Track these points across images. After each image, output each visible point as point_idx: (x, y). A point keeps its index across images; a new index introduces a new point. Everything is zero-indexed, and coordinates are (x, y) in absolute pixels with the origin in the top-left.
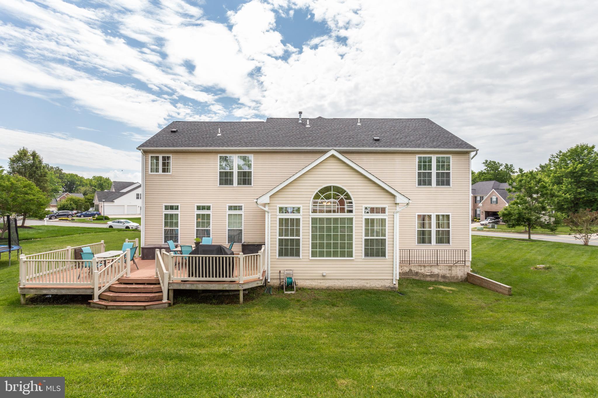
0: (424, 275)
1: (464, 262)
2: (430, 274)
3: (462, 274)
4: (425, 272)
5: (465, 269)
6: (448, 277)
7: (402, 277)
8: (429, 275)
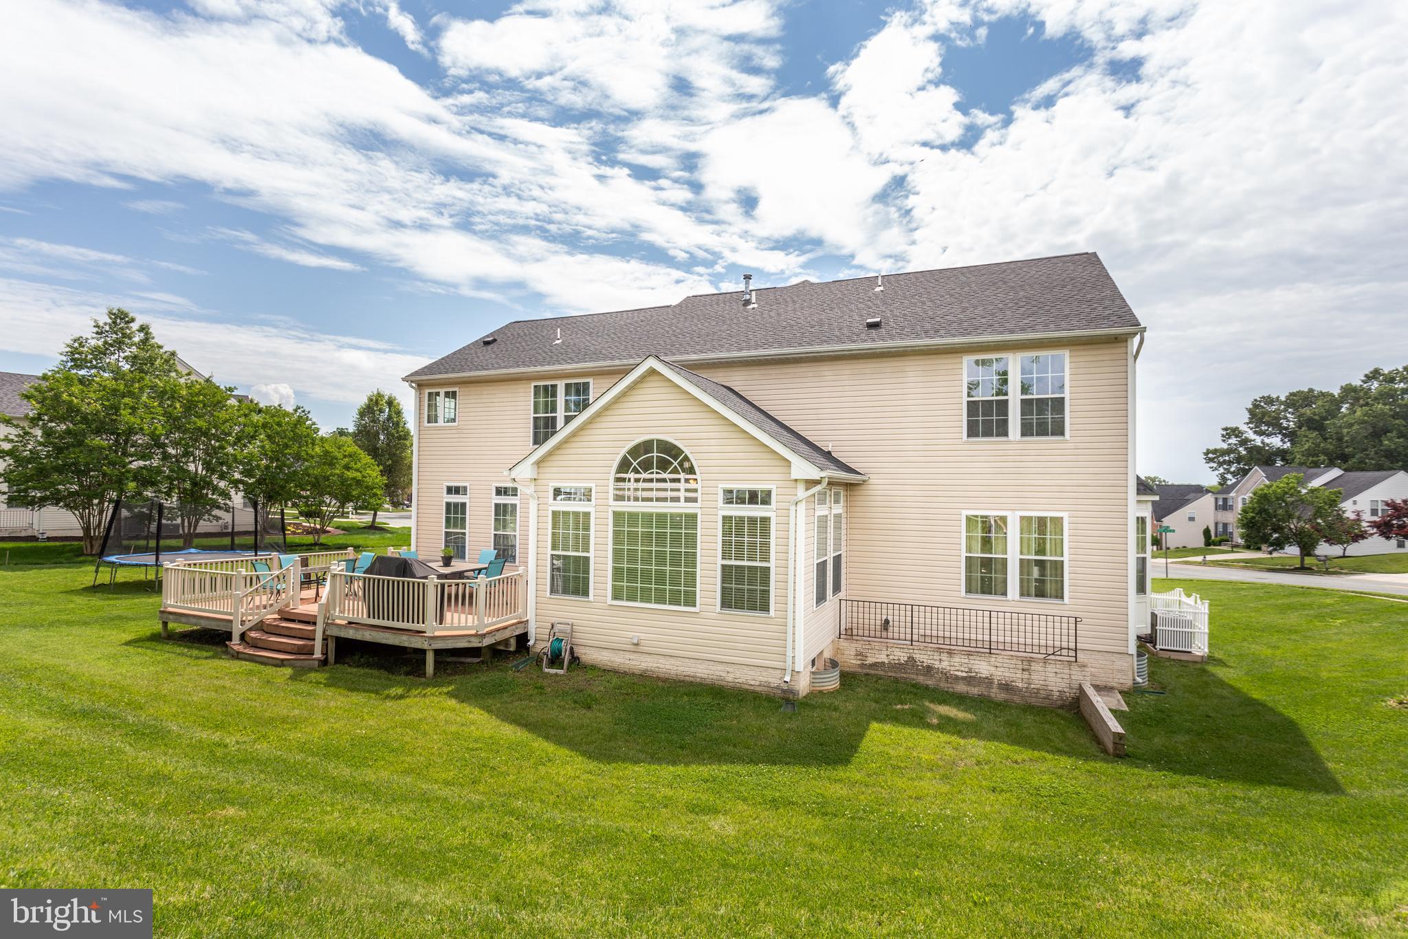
0: (947, 676)
1: (1072, 653)
2: (965, 674)
3: (1064, 685)
4: (953, 668)
5: (1072, 672)
6: (1021, 690)
7: (890, 674)
8: (964, 678)
